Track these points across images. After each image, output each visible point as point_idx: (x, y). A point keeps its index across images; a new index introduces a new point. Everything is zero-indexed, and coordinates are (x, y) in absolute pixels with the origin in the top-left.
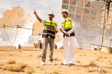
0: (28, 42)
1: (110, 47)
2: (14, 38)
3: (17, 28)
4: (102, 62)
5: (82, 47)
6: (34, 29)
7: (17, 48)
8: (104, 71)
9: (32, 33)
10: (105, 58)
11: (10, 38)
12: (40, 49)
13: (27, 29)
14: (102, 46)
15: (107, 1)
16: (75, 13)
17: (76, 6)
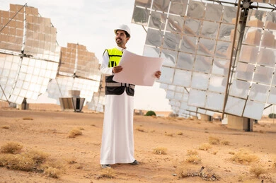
0: (47, 94)
1: (242, 117)
3: (22, 57)
4: (215, 154)
5: (178, 111)
6: (62, 62)
7: (17, 107)
8: (214, 177)
9: (58, 70)
10: (226, 144)
11: (2, 82)
12: (75, 111)
13: (45, 60)
14: (224, 113)
15: (241, 6)
16: (165, 31)
17: (168, 13)
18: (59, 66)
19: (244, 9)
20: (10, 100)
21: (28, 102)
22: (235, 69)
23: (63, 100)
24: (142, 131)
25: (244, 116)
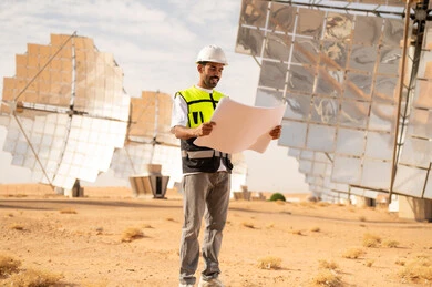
1: (422, 198)
2: (56, 153)
3: (70, 116)
4: (370, 265)
5: (320, 193)
6: (133, 120)
7: (66, 194)
9: (128, 135)
10: (393, 245)
11: (42, 155)
12: (155, 197)
13: (106, 118)
14: (392, 193)
15: (413, 17)
16: (289, 63)
17: (293, 35)
18: (129, 126)
19: (418, 21)
20: (54, 184)
21: (82, 185)
22: (406, 121)
23: (134, 181)
24: (251, 227)
25: (425, 196)
